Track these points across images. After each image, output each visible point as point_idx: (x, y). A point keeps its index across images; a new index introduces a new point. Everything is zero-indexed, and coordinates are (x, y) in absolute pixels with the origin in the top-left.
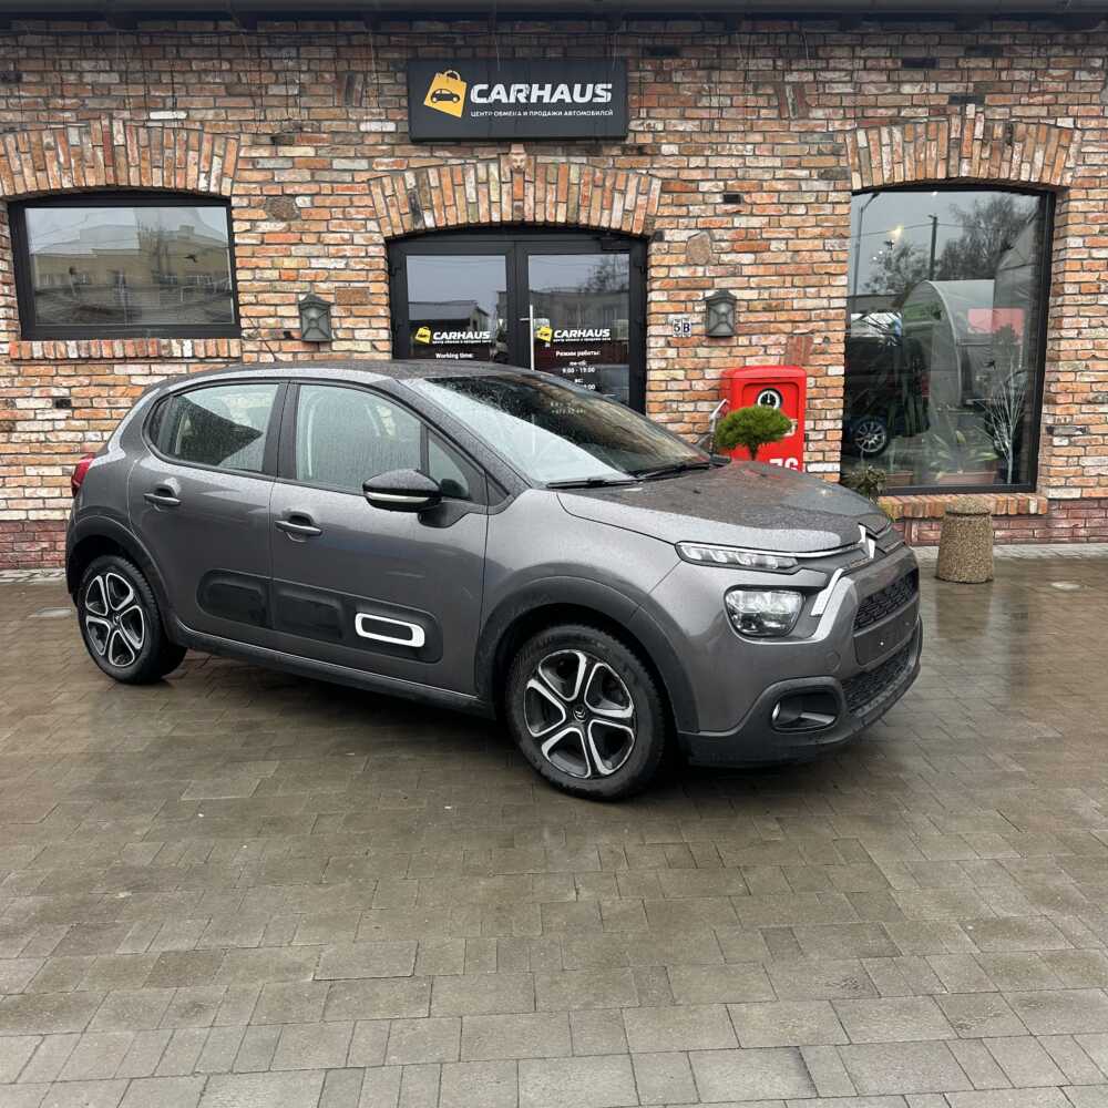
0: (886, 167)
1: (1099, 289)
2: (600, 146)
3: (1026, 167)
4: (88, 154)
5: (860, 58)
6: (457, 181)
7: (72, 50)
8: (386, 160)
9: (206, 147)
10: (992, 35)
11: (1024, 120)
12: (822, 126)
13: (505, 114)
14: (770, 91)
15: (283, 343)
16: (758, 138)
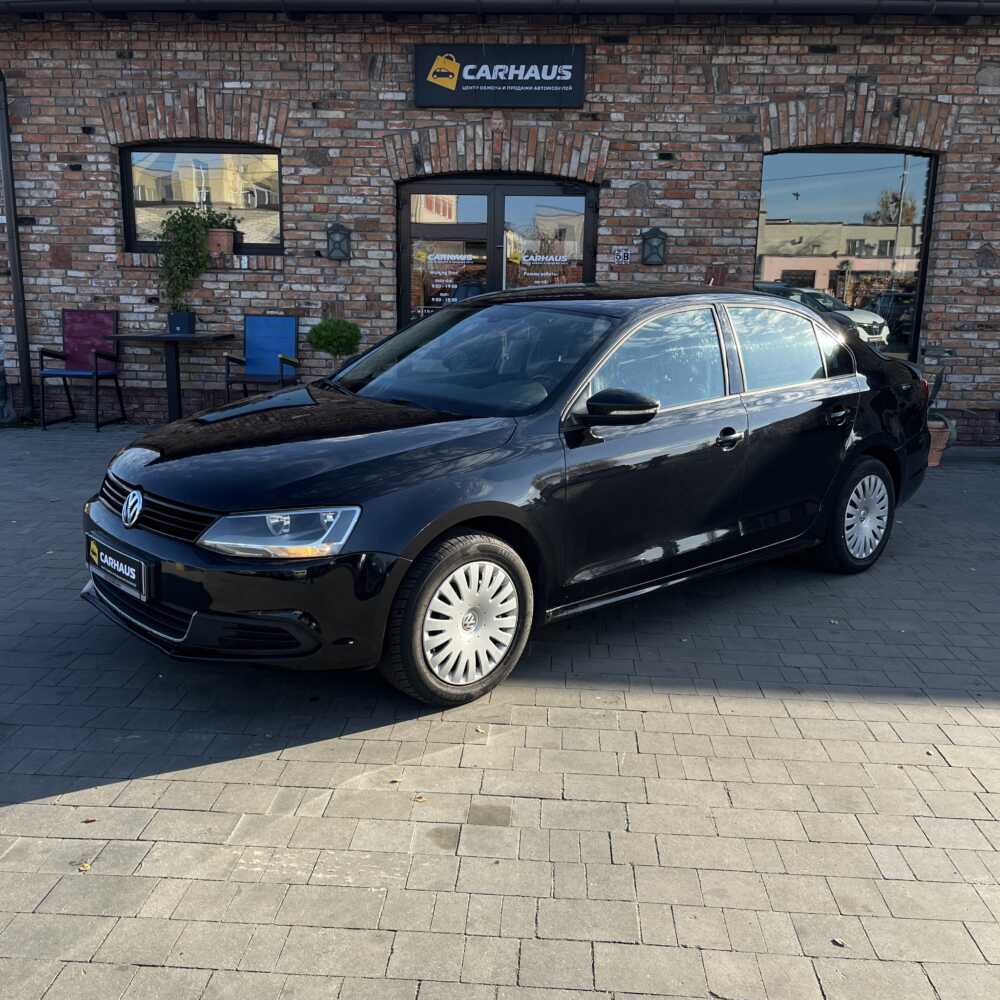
0: (792, 134)
1: (969, 235)
2: (563, 113)
3: (910, 135)
4: (178, 114)
5: (775, 45)
6: (452, 137)
7: (170, 34)
8: (397, 122)
9: (264, 110)
10: (886, 26)
11: (910, 97)
12: (741, 100)
13: (489, 88)
14: (699, 71)
15: (315, 260)
16: (688, 108)
